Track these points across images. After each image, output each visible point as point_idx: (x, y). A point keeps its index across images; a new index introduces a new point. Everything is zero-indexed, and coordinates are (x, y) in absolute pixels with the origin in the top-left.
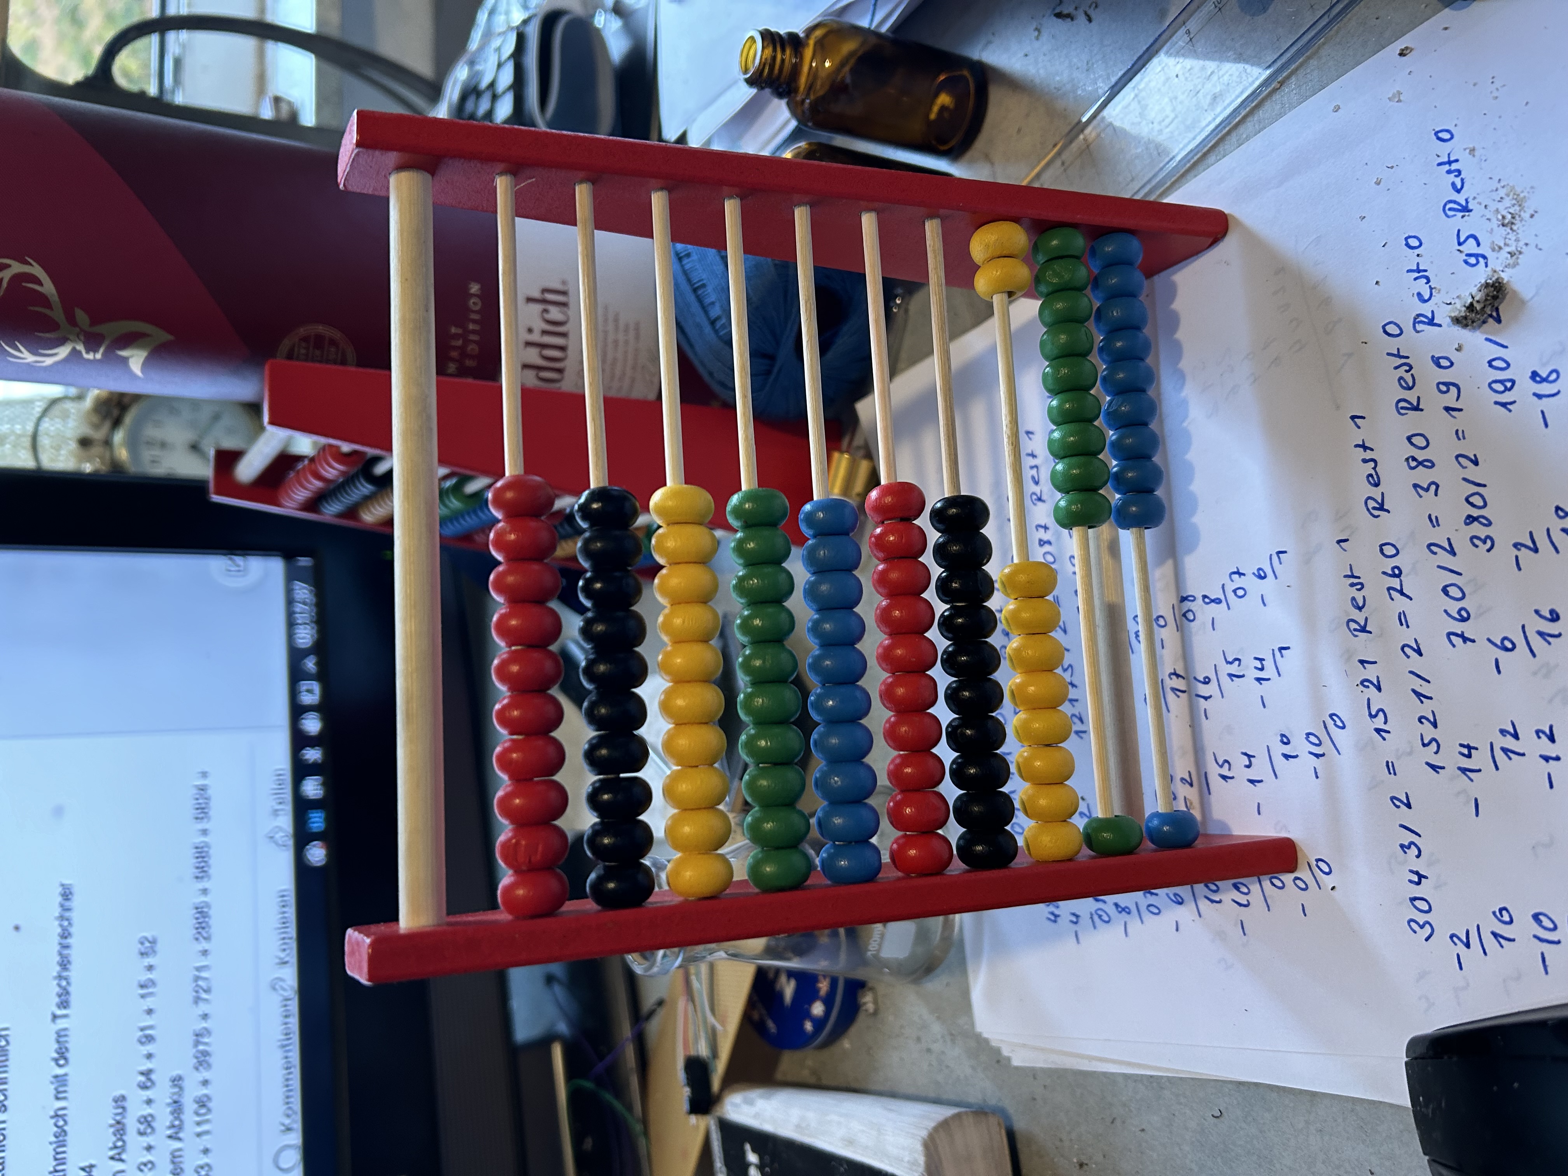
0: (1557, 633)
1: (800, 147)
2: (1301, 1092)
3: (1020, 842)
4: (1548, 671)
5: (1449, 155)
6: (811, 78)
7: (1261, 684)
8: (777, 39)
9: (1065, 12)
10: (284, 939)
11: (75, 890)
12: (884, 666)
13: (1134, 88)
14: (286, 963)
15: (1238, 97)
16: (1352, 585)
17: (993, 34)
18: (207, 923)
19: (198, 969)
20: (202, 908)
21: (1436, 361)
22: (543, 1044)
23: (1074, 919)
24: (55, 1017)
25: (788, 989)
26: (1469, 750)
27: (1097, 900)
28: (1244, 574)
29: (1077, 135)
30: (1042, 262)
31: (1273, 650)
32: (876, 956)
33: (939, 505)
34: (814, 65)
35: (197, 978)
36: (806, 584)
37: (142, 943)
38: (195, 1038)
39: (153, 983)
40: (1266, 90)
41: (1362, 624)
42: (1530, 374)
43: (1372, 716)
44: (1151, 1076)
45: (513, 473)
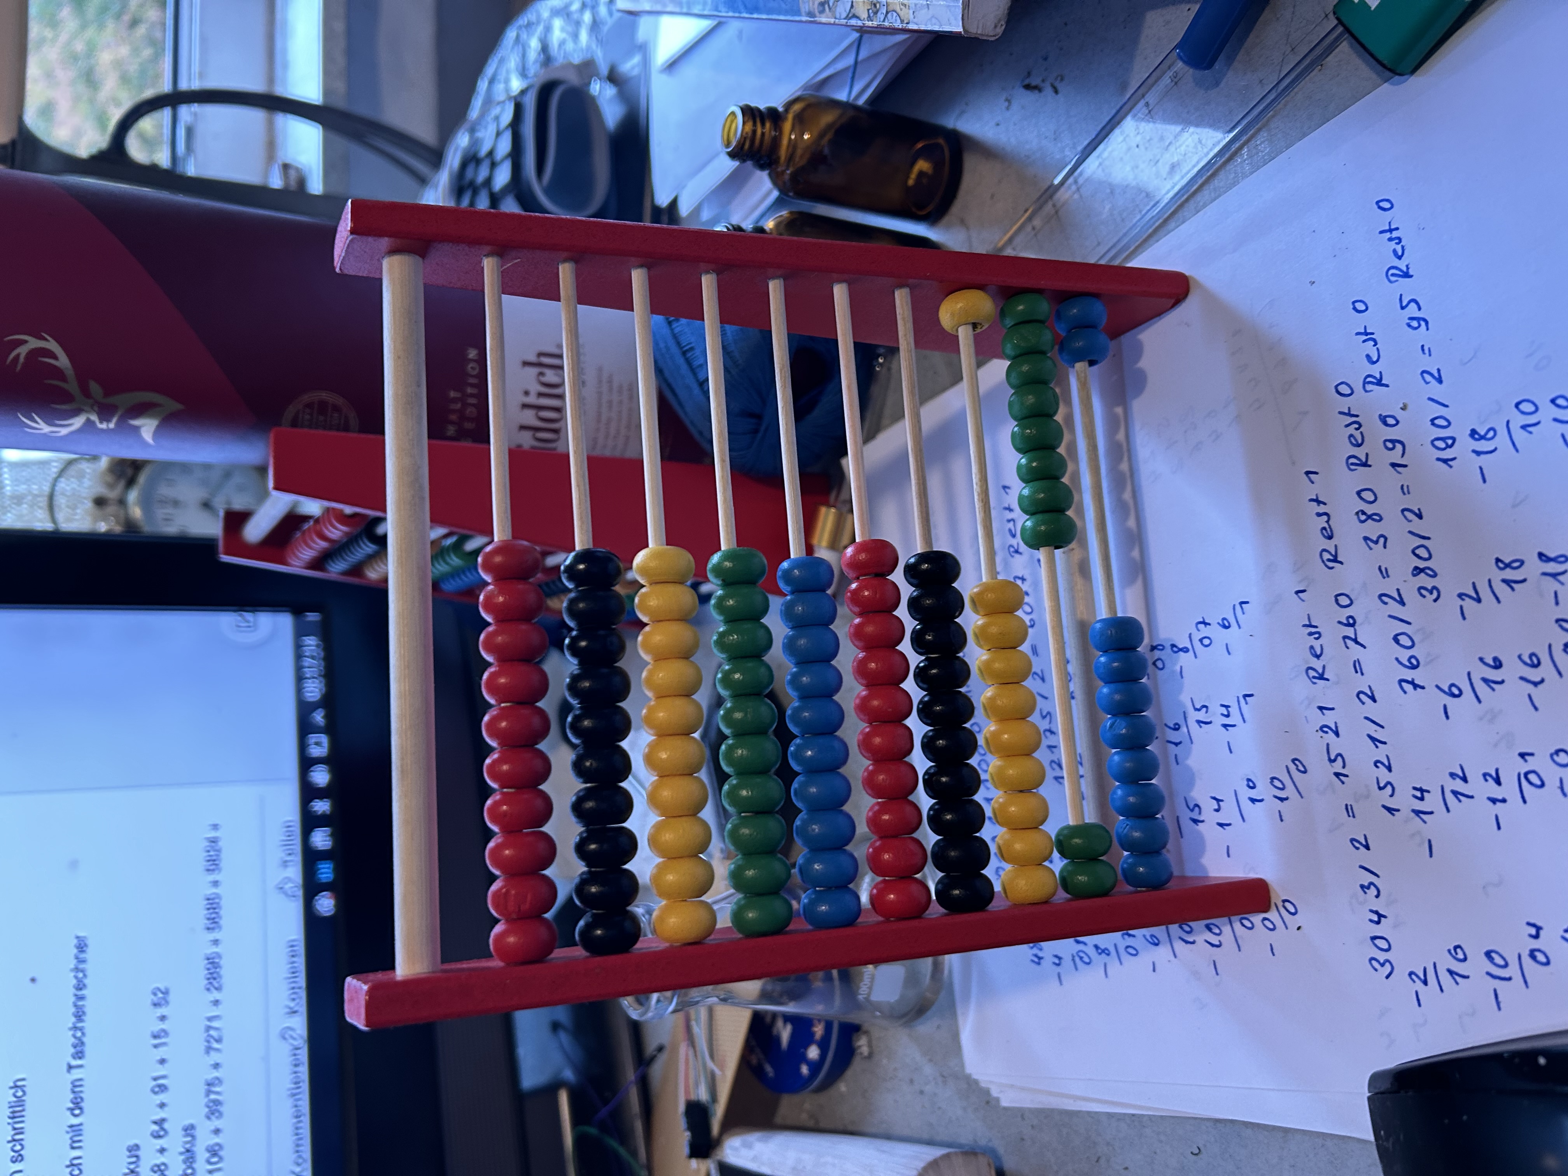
0: (1500, 679)
1: (781, 216)
2: (1274, 1128)
3: (997, 887)
4: (1492, 716)
5: (1390, 223)
6: (790, 150)
7: (1227, 730)
8: (757, 113)
9: (1034, 84)
10: (293, 988)
11: (89, 942)
12: (862, 716)
13: (1098, 157)
14: (295, 1012)
15: (1194, 166)
16: (1311, 634)
17: (967, 104)
18: (218, 973)
19: (210, 1019)
20: (213, 958)
21: (1383, 419)
22: (549, 1091)
23: (1057, 961)
24: (70, 1067)
25: (785, 1033)
26: (1421, 793)
27: (1078, 942)
28: (1209, 624)
29: (1046, 202)
30: (1009, 326)
31: (1238, 697)
32: (867, 999)
33: (912, 560)
34: (793, 137)
35: (208, 1028)
36: (784, 639)
37: (155, 994)
38: (206, 1087)
39: (165, 1033)
40: (1220, 160)
41: (1320, 671)
42: (1469, 432)
43: (1332, 761)
44: (1133, 1115)
45: (501, 539)
